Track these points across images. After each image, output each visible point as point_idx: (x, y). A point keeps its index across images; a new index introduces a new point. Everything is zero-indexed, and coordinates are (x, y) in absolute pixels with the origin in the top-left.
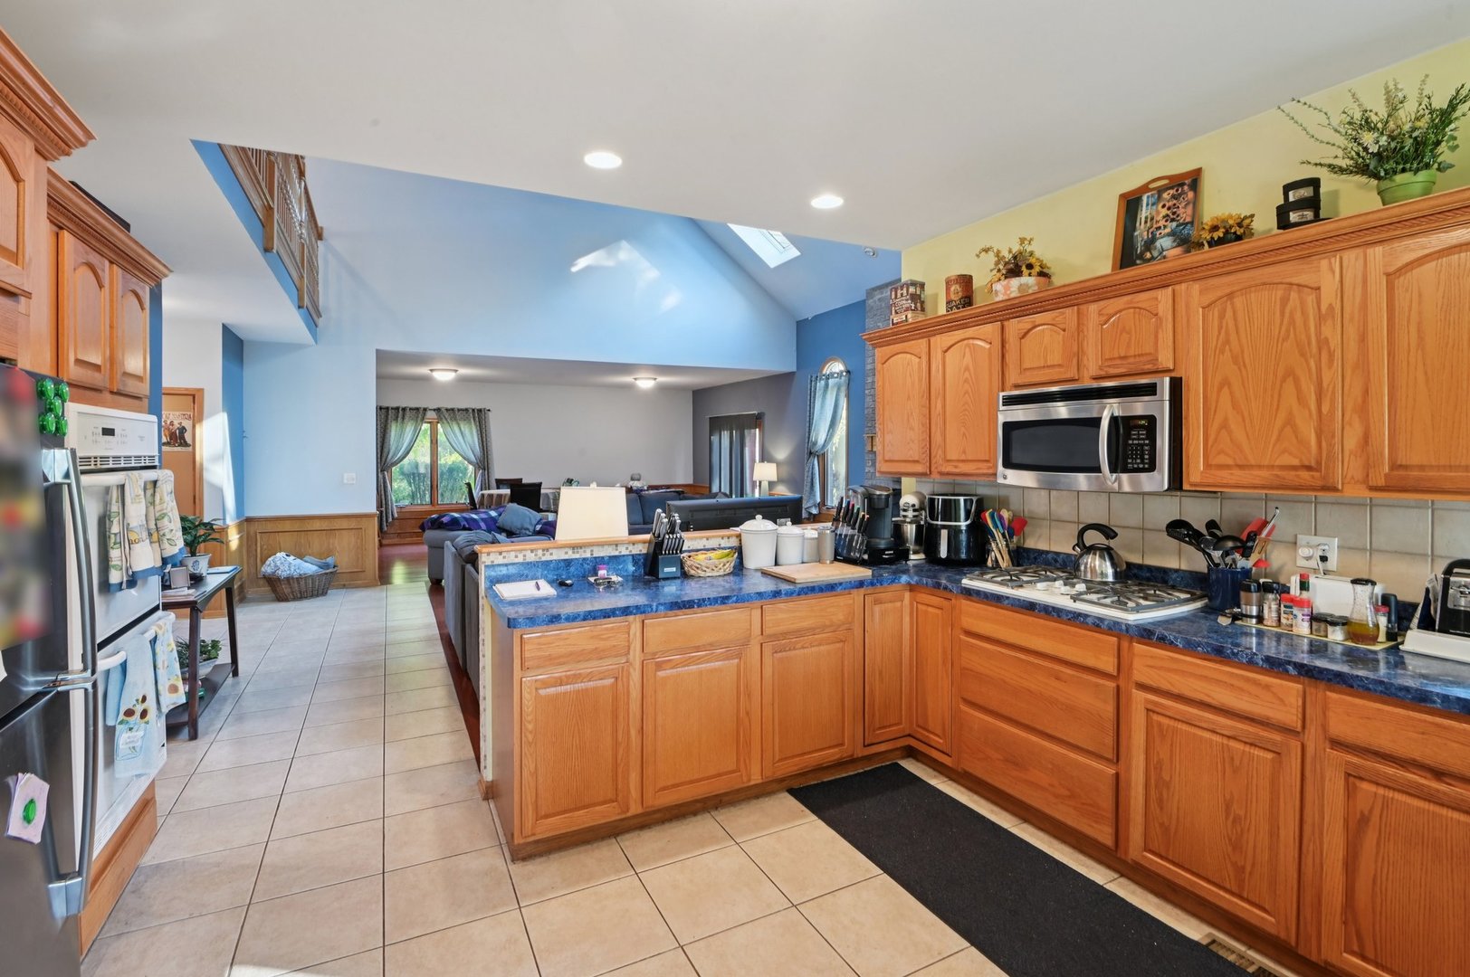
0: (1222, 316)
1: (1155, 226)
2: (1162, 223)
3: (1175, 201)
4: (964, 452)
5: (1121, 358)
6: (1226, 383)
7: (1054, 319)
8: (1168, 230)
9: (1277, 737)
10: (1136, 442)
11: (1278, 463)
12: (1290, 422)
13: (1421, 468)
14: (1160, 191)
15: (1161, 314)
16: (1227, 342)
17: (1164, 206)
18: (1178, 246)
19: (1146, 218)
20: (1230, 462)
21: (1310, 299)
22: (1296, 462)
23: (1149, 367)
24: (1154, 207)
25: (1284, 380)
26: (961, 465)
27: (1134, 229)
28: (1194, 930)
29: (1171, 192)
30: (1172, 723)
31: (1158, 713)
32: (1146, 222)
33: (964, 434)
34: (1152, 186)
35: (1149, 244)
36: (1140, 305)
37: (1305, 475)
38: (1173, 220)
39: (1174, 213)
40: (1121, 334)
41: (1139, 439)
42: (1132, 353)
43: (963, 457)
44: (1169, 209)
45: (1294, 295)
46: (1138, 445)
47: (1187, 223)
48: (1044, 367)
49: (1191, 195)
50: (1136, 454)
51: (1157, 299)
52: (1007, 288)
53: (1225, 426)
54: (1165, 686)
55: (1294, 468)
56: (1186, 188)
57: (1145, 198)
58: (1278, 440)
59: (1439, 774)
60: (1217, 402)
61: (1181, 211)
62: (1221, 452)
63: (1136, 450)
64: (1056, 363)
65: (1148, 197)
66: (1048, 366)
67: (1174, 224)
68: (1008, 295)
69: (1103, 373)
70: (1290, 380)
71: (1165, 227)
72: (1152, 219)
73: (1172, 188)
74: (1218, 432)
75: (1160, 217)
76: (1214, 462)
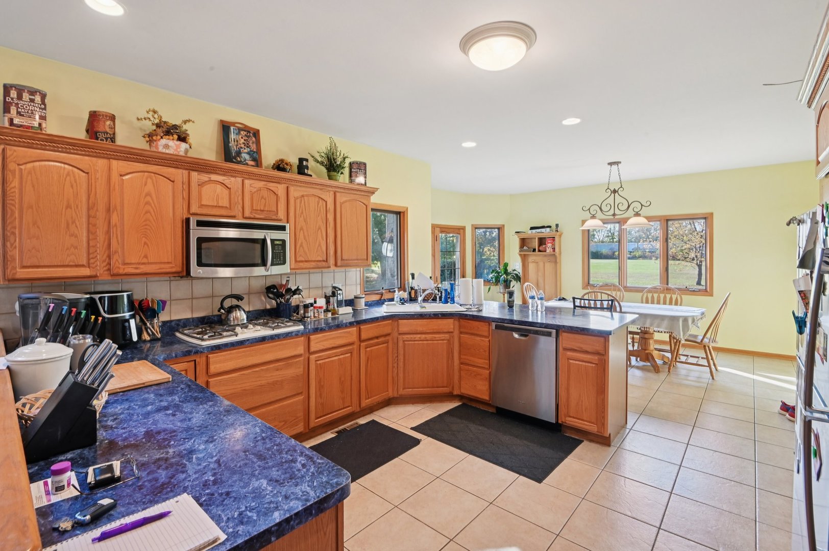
0: (301, 203)
1: (239, 146)
2: (243, 146)
3: (247, 138)
4: (146, 257)
5: (261, 210)
6: (302, 229)
7: (224, 180)
8: (246, 151)
9: (350, 347)
10: (277, 251)
11: (317, 259)
12: (320, 245)
13: (347, 260)
14: (240, 130)
15: (279, 195)
16: (302, 213)
17: (242, 138)
18: (252, 160)
19: (234, 139)
20: (304, 260)
21: (325, 204)
22: (321, 259)
23: (274, 217)
24: (237, 136)
25: (318, 231)
26: (142, 266)
27: (229, 142)
28: (329, 435)
29: (245, 133)
30: (324, 361)
31: (319, 360)
32: (234, 141)
33: (145, 243)
34: (236, 125)
35: (239, 153)
36: (269, 188)
37: (324, 263)
38: (247, 147)
39: (248, 144)
40: (261, 199)
41: (278, 250)
42: (266, 209)
43: (145, 260)
44: (245, 140)
45: (321, 201)
46: (278, 252)
47: (255, 152)
48: (216, 206)
49: (254, 139)
50: (277, 257)
51: (277, 187)
52: (178, 147)
53: (301, 245)
54: (322, 348)
55: (320, 261)
56: (251, 135)
57: (232, 128)
58: (317, 251)
59: (377, 338)
60: (299, 235)
61: (251, 144)
62: (300, 256)
63: (277, 255)
64: (224, 206)
65: (234, 129)
66: (219, 206)
67: (249, 149)
68: (179, 152)
69: (252, 216)
70: (320, 230)
71: (245, 149)
72: (237, 141)
73: (245, 131)
74: (300, 248)
75: (241, 142)
76: (298, 260)
